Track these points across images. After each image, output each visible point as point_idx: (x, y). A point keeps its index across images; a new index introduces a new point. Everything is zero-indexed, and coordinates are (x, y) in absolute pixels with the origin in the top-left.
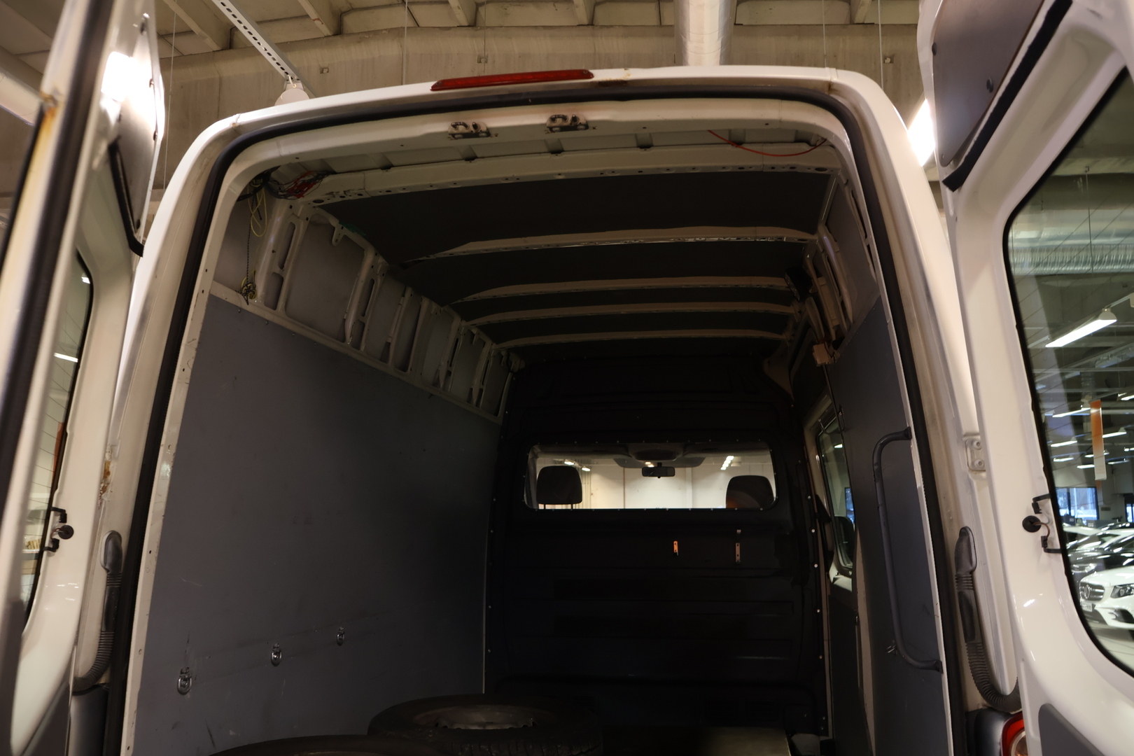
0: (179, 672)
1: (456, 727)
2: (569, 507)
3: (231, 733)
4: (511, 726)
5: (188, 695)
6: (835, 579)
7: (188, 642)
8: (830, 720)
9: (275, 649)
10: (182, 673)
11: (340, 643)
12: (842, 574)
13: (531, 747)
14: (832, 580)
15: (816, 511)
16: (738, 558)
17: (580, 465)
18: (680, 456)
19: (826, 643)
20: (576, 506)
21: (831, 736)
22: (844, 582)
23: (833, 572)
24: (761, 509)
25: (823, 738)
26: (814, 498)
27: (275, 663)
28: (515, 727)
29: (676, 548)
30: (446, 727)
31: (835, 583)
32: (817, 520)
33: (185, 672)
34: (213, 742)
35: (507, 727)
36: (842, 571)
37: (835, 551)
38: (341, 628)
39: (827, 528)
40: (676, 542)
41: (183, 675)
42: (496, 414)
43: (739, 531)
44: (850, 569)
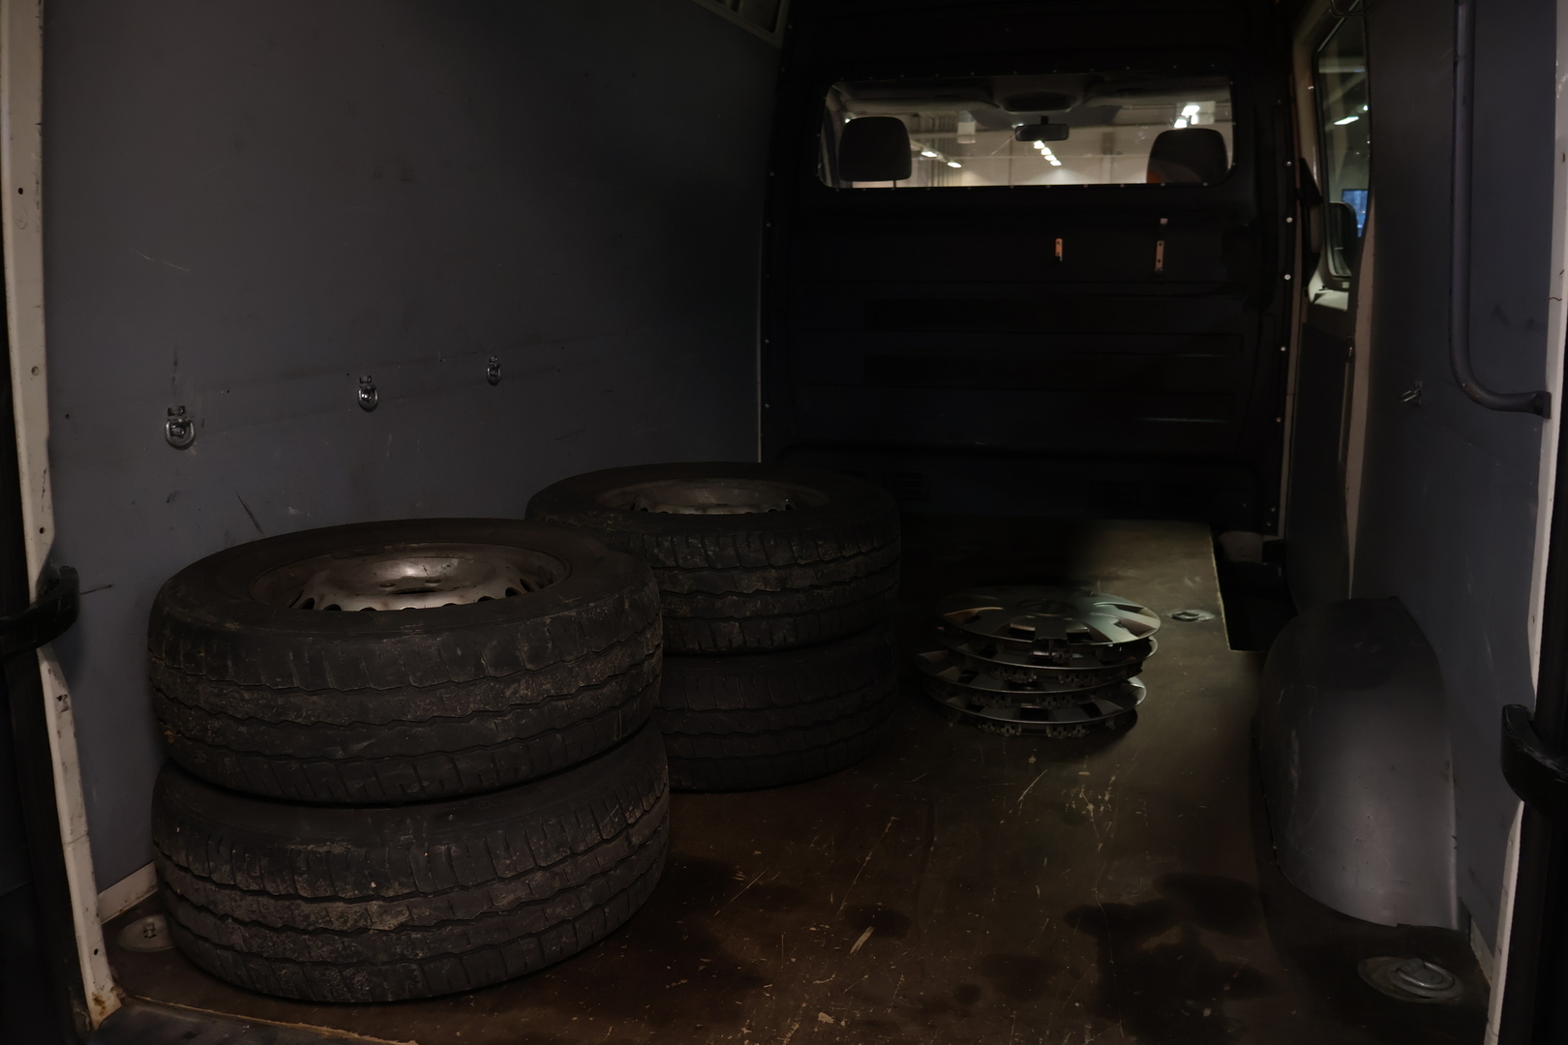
0: (166, 412)
1: (659, 510)
2: (889, 184)
3: (292, 511)
4: (749, 510)
5: (192, 450)
6: (1317, 296)
7: (176, 364)
8: (1282, 513)
9: (363, 385)
10: (170, 413)
11: (493, 382)
12: (1330, 288)
13: (772, 543)
14: (1312, 296)
15: (1298, 186)
16: (1159, 265)
17: (945, 158)
18: (1078, 103)
19: (1289, 400)
20: (901, 184)
21: (1281, 536)
22: (1335, 299)
23: (1316, 285)
24: (1205, 184)
25: (1269, 538)
26: (1297, 164)
27: (367, 407)
28: (754, 511)
29: (1059, 249)
30: (645, 510)
31: (1319, 301)
32: (1298, 202)
33: (176, 413)
34: (257, 525)
35: (742, 511)
36: (1330, 283)
37: (1322, 253)
38: (493, 359)
39: (1314, 215)
40: (1060, 241)
41: (172, 417)
42: (772, 29)
43: (1164, 221)
44: (1346, 278)
